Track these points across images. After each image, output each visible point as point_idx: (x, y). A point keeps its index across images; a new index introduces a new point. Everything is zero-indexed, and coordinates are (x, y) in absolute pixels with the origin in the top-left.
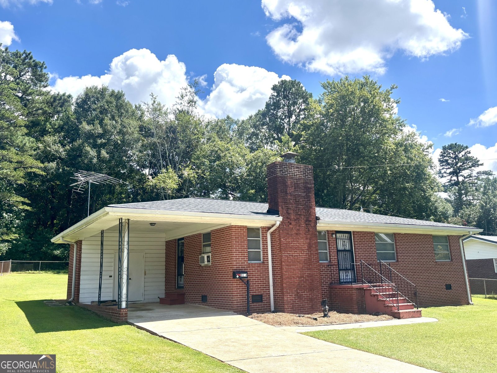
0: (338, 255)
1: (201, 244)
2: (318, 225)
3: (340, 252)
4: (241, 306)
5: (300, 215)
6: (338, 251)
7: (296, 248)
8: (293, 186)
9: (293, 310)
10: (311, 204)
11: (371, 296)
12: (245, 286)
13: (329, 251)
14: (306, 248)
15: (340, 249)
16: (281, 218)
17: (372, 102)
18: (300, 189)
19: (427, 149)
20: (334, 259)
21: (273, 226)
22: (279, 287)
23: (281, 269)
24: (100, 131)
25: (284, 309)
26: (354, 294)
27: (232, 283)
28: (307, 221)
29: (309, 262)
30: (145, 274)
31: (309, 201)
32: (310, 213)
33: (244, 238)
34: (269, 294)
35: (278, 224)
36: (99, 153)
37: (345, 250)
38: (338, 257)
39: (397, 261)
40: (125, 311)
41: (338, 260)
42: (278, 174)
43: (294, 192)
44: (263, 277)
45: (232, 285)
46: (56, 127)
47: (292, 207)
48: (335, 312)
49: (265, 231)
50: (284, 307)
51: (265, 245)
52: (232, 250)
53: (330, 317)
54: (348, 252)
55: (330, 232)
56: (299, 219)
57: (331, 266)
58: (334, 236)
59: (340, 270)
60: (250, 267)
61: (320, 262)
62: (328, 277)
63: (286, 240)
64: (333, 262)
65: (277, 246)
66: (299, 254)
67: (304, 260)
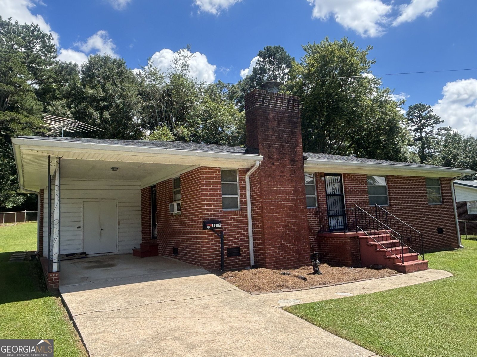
0: (327, 199)
1: (172, 191)
2: (305, 165)
3: (330, 197)
4: (213, 262)
5: (285, 154)
6: (327, 195)
7: (280, 192)
8: (276, 120)
9: (277, 264)
10: (298, 142)
11: (368, 245)
12: (218, 238)
13: (318, 196)
14: (291, 192)
15: (329, 193)
16: (261, 157)
17: (350, 61)
18: (284, 124)
19: (400, 105)
20: (323, 204)
21: (252, 167)
22: (259, 238)
23: (262, 217)
24: (102, 94)
25: (266, 263)
26: (348, 244)
27: (203, 234)
28: (292, 161)
29: (296, 208)
30: (119, 224)
31: (296, 137)
32: (296, 152)
33: (217, 182)
34: (249, 246)
35: (258, 164)
36: (101, 114)
37: (334, 195)
38: (327, 202)
39: (390, 205)
40: (55, 276)
41: (327, 206)
42: (258, 104)
43: (278, 127)
44: (241, 227)
45: (203, 237)
46: (64, 93)
47: (275, 144)
48: (326, 265)
49: (243, 173)
50: (265, 261)
51: (243, 189)
52: (201, 196)
53: (321, 274)
54: (338, 196)
55: (319, 174)
56: (283, 158)
57: (320, 212)
58: (323, 178)
59: (329, 216)
60: (225, 216)
61: (308, 208)
62: (316, 224)
63: (268, 183)
64: (321, 208)
65: (257, 191)
66: (282, 199)
67: (289, 206)
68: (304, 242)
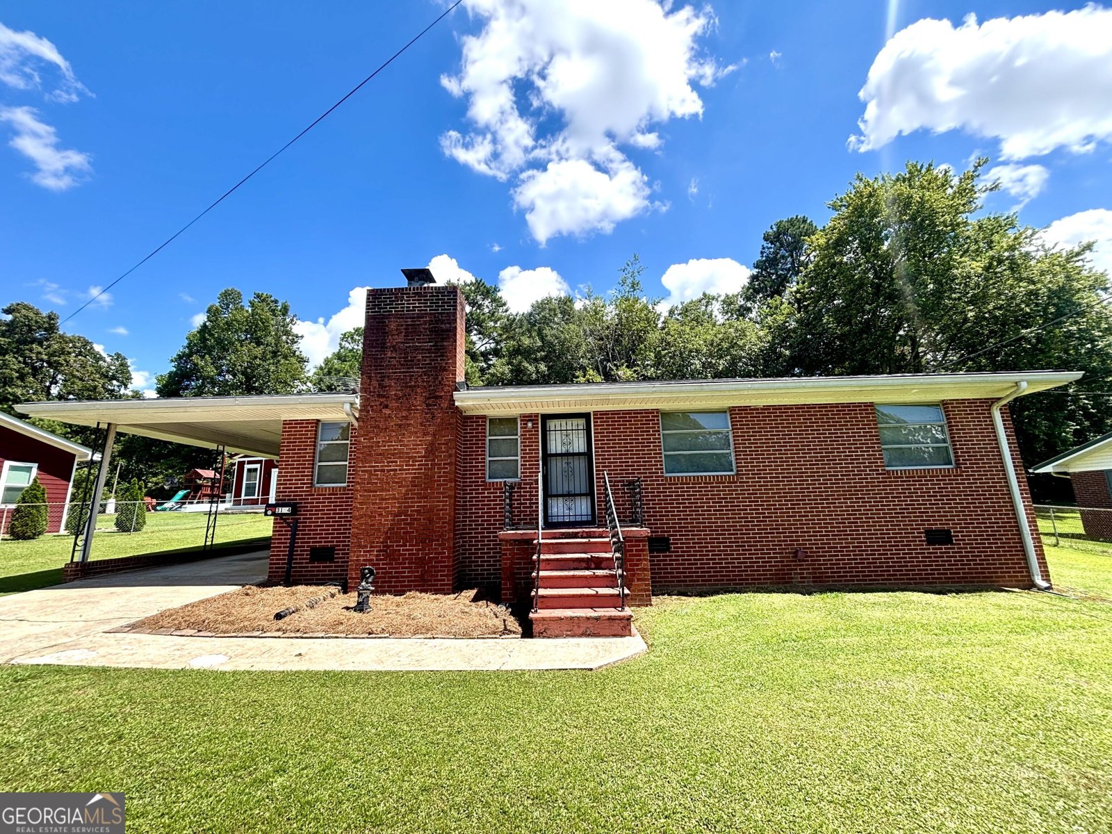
0: (545, 464)
3: (554, 458)
5: (415, 386)
6: (548, 456)
7: (393, 455)
8: (401, 333)
10: (446, 363)
13: (522, 457)
14: (421, 453)
15: (556, 452)
18: (420, 336)
20: (530, 473)
28: (429, 398)
29: (426, 481)
31: (442, 356)
32: (439, 382)
33: (306, 442)
35: (347, 408)
37: (566, 454)
38: (544, 469)
39: (738, 473)
41: (544, 476)
42: (369, 312)
43: (405, 343)
47: (395, 373)
54: (578, 457)
55: (525, 416)
56: (409, 395)
57: (520, 487)
58: (530, 424)
59: (550, 496)
66: (399, 466)
67: (412, 478)
68: (439, 545)
